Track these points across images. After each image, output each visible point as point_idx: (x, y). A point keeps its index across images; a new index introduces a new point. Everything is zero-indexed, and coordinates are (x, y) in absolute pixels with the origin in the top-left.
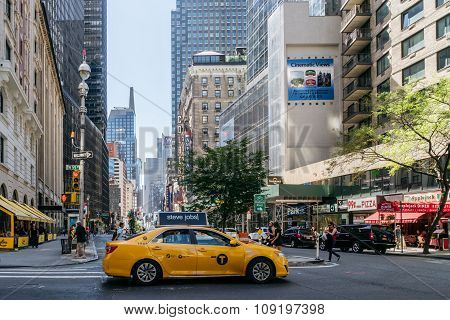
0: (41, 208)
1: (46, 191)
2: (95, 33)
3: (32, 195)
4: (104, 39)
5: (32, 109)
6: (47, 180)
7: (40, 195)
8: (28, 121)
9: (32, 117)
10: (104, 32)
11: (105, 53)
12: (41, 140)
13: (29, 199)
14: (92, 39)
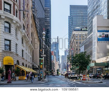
0: (33, 69)
1: (35, 64)
2: (48, 21)
3: (31, 65)
4: (50, 23)
5: (30, 43)
6: (35, 61)
7: (33, 65)
8: (30, 46)
9: (31, 45)
10: (50, 21)
11: (50, 27)
12: (33, 51)
13: (30, 66)
14: (47, 23)
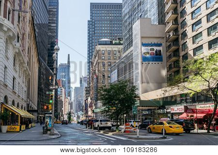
0: (28, 111)
1: (31, 103)
2: (53, 29)
3: (25, 105)
4: (57, 33)
5: (26, 65)
6: (31, 97)
7: (28, 105)
8: (25, 70)
9: (27, 68)
10: (57, 29)
11: (57, 39)
12: (29, 79)
13: (24, 107)
14: (51, 32)
